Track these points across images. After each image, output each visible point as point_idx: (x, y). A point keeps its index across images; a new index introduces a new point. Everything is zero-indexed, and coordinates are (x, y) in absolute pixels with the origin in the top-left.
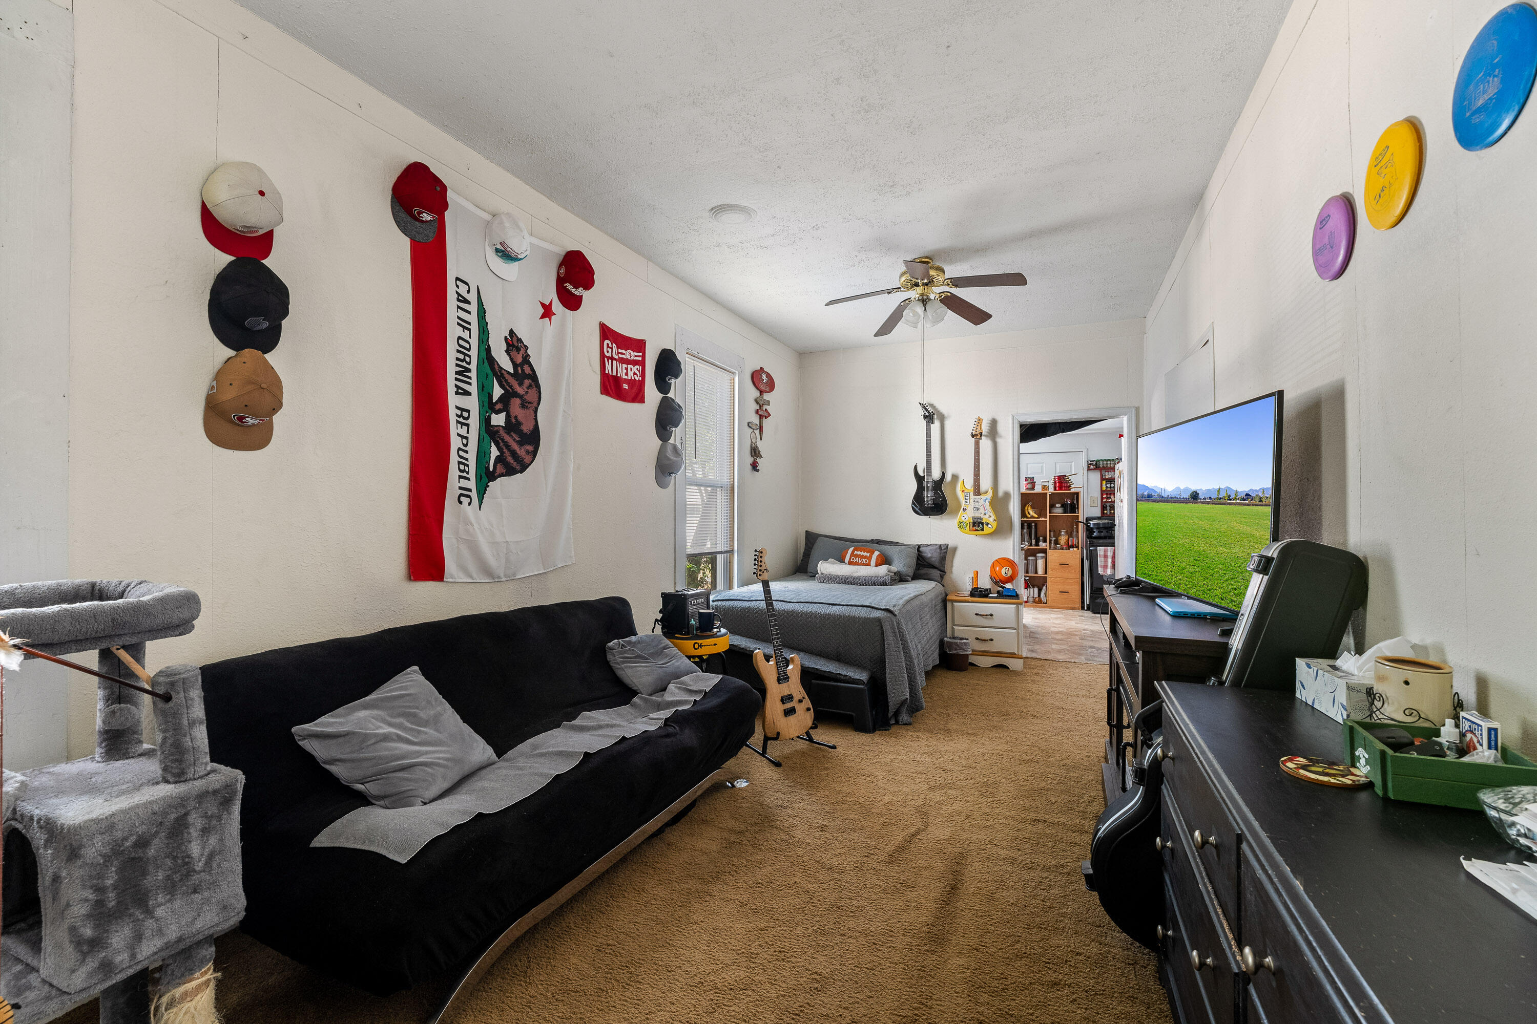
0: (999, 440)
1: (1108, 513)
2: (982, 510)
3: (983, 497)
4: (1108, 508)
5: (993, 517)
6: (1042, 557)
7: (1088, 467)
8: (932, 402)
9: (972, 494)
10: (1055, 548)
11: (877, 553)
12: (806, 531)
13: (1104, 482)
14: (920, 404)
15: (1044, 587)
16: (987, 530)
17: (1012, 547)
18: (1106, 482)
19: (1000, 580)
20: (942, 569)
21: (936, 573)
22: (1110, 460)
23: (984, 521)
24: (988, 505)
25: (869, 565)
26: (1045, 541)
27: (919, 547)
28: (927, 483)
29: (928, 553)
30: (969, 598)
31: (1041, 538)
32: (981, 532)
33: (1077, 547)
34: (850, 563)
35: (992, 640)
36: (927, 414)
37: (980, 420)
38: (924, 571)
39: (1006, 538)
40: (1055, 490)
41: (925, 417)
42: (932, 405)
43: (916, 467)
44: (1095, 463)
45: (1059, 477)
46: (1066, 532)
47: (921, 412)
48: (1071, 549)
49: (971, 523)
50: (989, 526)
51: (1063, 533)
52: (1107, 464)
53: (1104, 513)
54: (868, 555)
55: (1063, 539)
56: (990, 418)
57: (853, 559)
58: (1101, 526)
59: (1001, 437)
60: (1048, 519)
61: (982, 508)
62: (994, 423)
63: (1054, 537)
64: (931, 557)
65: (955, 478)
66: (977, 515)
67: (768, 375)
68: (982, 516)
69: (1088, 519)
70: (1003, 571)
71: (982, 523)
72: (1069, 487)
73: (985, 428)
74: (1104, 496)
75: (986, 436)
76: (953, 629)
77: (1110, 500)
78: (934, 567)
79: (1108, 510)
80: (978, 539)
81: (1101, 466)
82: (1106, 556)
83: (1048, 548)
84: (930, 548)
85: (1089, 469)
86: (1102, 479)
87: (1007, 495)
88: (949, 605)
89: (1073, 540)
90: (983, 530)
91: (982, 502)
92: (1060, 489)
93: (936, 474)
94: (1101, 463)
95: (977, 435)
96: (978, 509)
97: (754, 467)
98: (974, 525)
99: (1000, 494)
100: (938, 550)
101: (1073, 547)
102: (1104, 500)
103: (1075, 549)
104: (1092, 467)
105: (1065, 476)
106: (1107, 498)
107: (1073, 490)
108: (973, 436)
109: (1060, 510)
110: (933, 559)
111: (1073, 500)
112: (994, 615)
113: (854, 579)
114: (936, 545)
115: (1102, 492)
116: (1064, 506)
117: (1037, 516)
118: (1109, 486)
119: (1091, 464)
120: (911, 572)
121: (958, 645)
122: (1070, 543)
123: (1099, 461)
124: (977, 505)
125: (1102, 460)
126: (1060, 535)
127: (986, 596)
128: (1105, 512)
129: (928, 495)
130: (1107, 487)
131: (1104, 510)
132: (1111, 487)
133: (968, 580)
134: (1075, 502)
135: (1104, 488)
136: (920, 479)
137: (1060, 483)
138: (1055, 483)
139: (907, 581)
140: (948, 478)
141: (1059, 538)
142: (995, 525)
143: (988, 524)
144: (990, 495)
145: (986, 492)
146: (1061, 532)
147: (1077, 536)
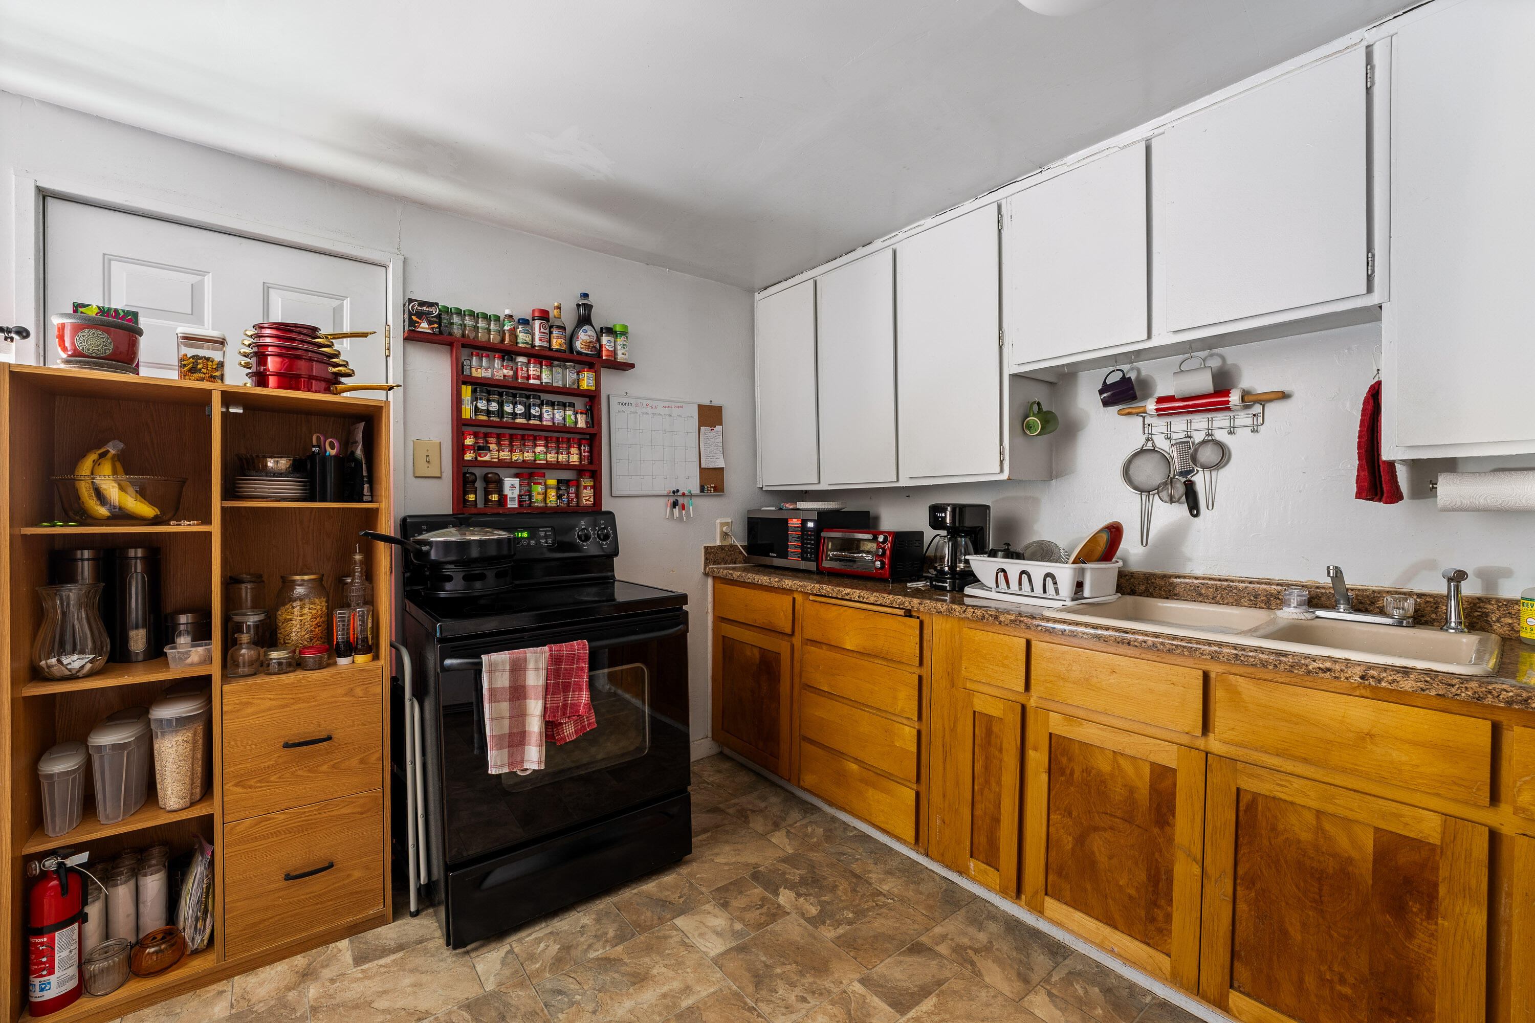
1: (480, 504)
4: (479, 484)
6: (182, 722)
7: (412, 323)
10: (261, 667)
13: (467, 391)
15: (198, 870)
18: (474, 391)
26: (202, 634)
31: (183, 619)
33: (371, 652)
40: (261, 379)
44: (436, 312)
45: (285, 330)
46: (319, 586)
48: (343, 661)
51: (299, 590)
52: (476, 328)
53: (465, 501)
55: (295, 619)
58: (475, 553)
60: (215, 528)
63: (256, 605)
72: (332, 383)
74: (469, 441)
77: (487, 458)
79: (480, 492)
81: (457, 331)
82: (518, 693)
83: (215, 670)
85: (412, 337)
86: (461, 378)
89: (348, 621)
92: (288, 379)
94: (456, 319)
101: (349, 649)
102: (468, 456)
103: (361, 659)
104: (424, 326)
105: (310, 330)
106: (475, 450)
107: (349, 400)
109: (289, 487)
111: (347, 444)
115: (460, 426)
116: (300, 464)
117: (146, 510)
118: (482, 405)
119: (420, 315)
122: (339, 635)
123: (447, 311)
125: (459, 312)
126: (284, 596)
128: (471, 497)
130: (477, 410)
131: (465, 493)
132: (488, 413)
134: (359, 452)
135: (467, 412)
137: (289, 355)
138: (261, 356)
141: (282, 614)
146: (288, 585)
147: (370, 601)
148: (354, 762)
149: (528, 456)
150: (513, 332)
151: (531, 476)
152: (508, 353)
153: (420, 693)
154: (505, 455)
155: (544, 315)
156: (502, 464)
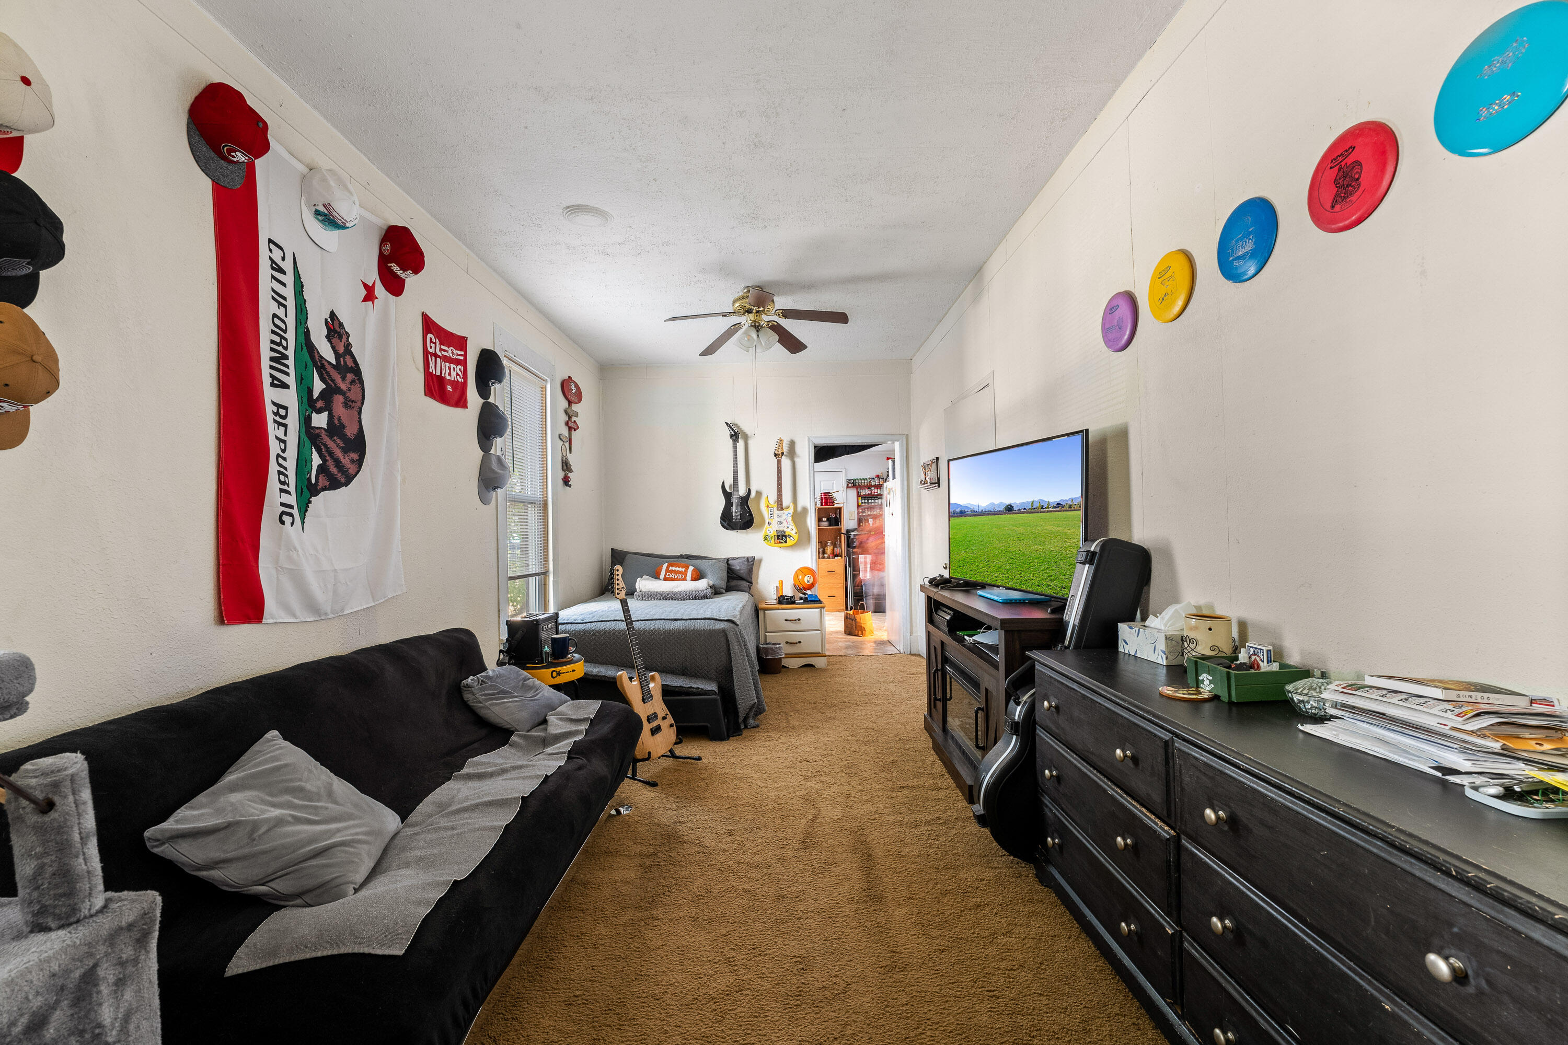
0: (797, 460)
2: (785, 524)
3: (786, 512)
5: (795, 530)
7: (848, 485)
8: (736, 422)
9: (775, 509)
10: (823, 558)
11: (691, 568)
12: (612, 549)
13: (860, 498)
14: (727, 424)
16: (790, 542)
17: (810, 556)
19: (803, 587)
20: (750, 580)
21: (744, 584)
22: (864, 479)
23: (787, 534)
24: (790, 519)
25: (685, 579)
27: (728, 560)
28: (735, 499)
29: (737, 566)
30: (778, 606)
32: (784, 545)
33: (841, 556)
34: (666, 579)
35: (800, 642)
36: (733, 433)
37: (781, 441)
38: (734, 583)
39: (804, 549)
40: (822, 505)
41: (731, 436)
42: (737, 425)
43: (723, 483)
44: (852, 482)
45: (825, 493)
46: (832, 543)
47: (727, 432)
48: (836, 558)
49: (776, 536)
50: (791, 538)
51: (829, 544)
54: (683, 570)
55: (829, 549)
56: (789, 440)
57: (669, 575)
59: (798, 457)
61: (785, 522)
62: (792, 444)
63: (821, 547)
64: (739, 570)
65: (759, 494)
66: (781, 528)
67: (577, 386)
68: (785, 529)
69: (848, 531)
70: (806, 579)
71: (785, 536)
72: (833, 503)
73: (785, 449)
75: (785, 455)
76: (765, 636)
78: (742, 579)
80: (782, 552)
81: (857, 484)
82: (866, 563)
84: (738, 561)
85: (848, 487)
86: (858, 496)
87: (805, 510)
88: (761, 614)
89: (837, 550)
90: (786, 542)
91: (784, 516)
92: (826, 504)
93: (742, 492)
94: (857, 481)
95: (779, 455)
96: (781, 523)
97: (566, 481)
98: (778, 539)
99: (799, 509)
100: (746, 563)
101: (837, 556)
103: (839, 558)
104: (850, 485)
105: (829, 493)
106: (863, 512)
107: (836, 506)
108: (776, 455)
109: (826, 524)
110: (742, 571)
111: (836, 514)
112: (801, 621)
113: (675, 595)
114: (744, 557)
116: (829, 520)
118: (863, 501)
119: (849, 483)
120: (723, 584)
121: (773, 650)
122: (835, 553)
123: (854, 480)
124: (781, 519)
126: (826, 545)
127: (794, 603)
129: (736, 511)
130: (862, 503)
133: (773, 590)
134: (838, 516)
135: (860, 504)
136: (727, 495)
137: (826, 499)
138: (822, 499)
139: (722, 593)
140: (753, 494)
141: (826, 548)
142: (796, 537)
143: (790, 536)
144: (791, 510)
145: (788, 508)
146: (827, 543)
147: (841, 547)
148: (838, 577)
149: (875, 513)
150: (870, 482)
151: (876, 518)
152: (869, 487)
153: (850, 566)
154: (869, 513)
155: (878, 476)
156: (869, 515)
